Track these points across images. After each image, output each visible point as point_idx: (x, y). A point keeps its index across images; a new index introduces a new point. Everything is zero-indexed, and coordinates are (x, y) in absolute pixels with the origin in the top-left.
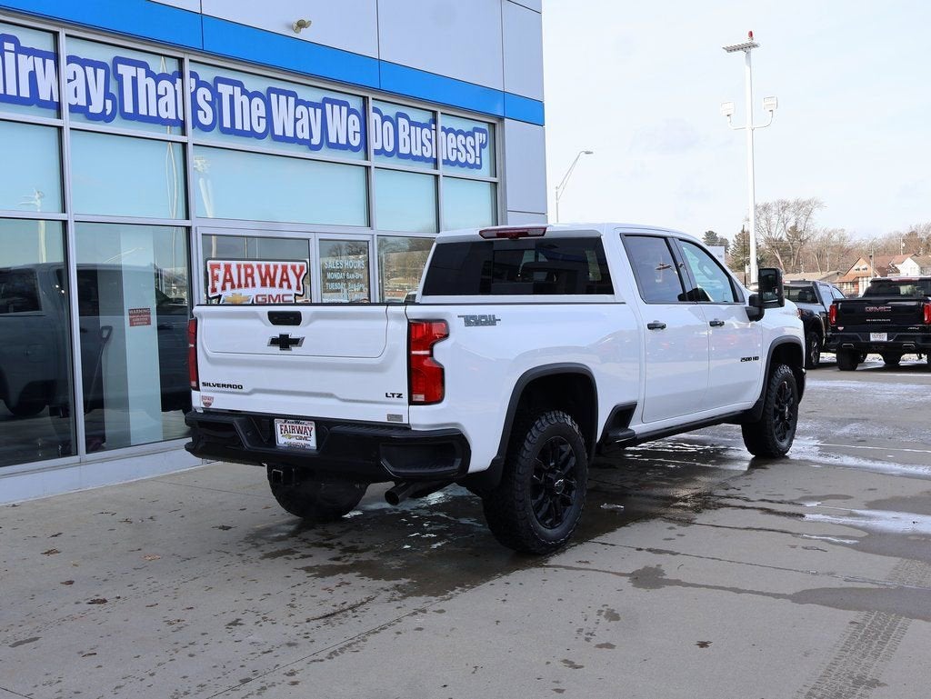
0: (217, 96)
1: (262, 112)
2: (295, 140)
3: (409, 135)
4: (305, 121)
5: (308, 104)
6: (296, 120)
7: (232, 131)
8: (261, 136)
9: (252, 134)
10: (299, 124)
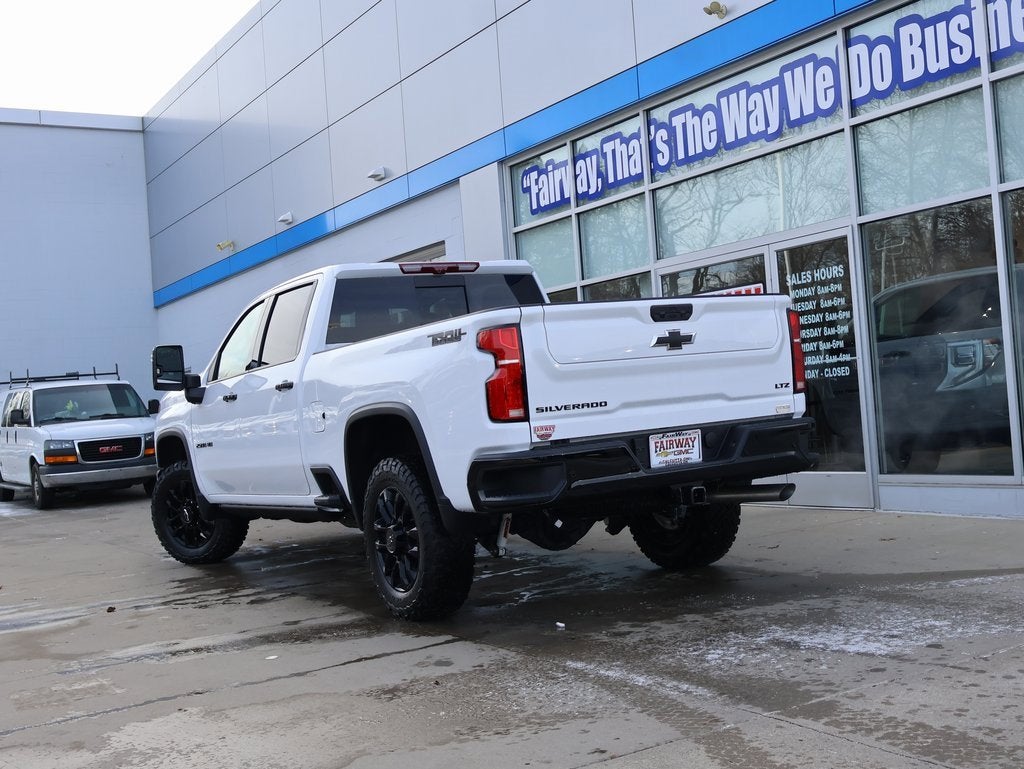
0: (672, 131)
1: (713, 126)
2: (751, 138)
3: (923, 46)
4: (759, 112)
5: (760, 89)
6: (749, 114)
7: (689, 160)
8: (713, 153)
9: (706, 154)
10: (752, 118)
